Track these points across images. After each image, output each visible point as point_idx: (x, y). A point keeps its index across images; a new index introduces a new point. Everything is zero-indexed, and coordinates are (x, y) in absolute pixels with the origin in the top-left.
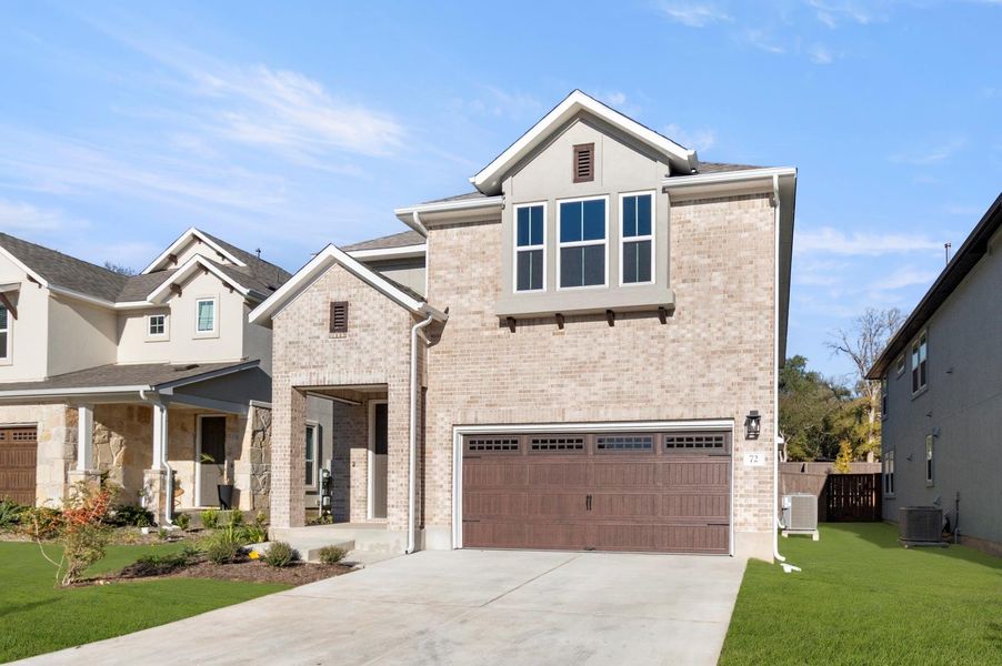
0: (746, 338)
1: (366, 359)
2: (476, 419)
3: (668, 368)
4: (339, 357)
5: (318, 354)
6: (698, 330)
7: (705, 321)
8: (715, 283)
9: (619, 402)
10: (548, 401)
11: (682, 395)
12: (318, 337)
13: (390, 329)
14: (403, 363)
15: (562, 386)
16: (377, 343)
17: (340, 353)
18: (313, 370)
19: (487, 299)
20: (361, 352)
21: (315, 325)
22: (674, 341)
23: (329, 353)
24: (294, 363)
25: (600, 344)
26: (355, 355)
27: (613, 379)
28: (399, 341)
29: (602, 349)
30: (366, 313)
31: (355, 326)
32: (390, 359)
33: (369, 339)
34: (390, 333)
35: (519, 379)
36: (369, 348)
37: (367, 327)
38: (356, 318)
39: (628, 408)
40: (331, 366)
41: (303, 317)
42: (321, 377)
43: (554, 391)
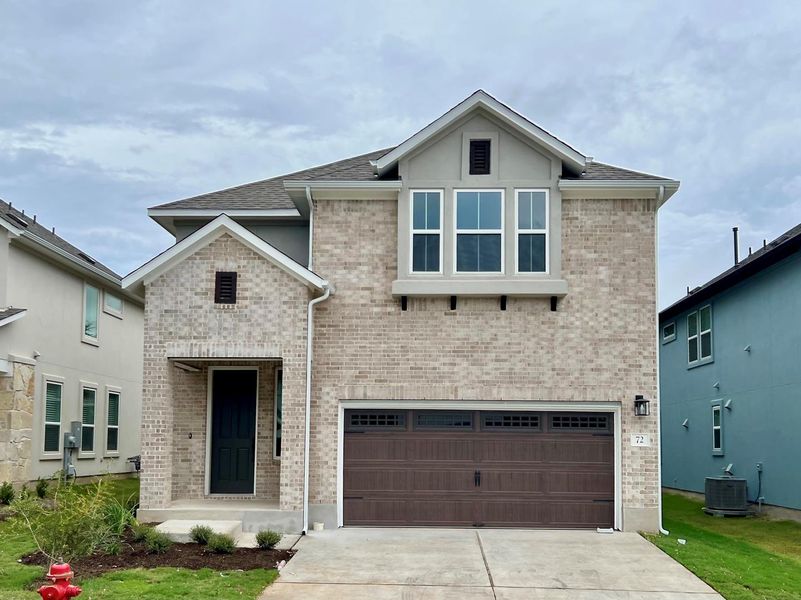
0: (630, 328)
1: (257, 333)
2: (365, 395)
3: (558, 352)
4: (225, 329)
5: (200, 324)
6: (586, 319)
7: (592, 310)
8: (602, 277)
9: (511, 382)
10: (441, 378)
11: (572, 378)
12: (201, 307)
13: (285, 303)
14: (299, 338)
15: (455, 364)
16: (270, 316)
17: (226, 325)
18: (194, 342)
19: (376, 276)
20: (252, 325)
21: (196, 294)
22: (563, 327)
23: (214, 323)
24: (171, 333)
25: (492, 326)
26: (244, 328)
27: (505, 360)
28: (295, 316)
29: (494, 331)
30: (257, 285)
31: (246, 298)
32: (284, 333)
33: (261, 312)
34: (285, 307)
35: (411, 355)
36: (260, 320)
37: (258, 300)
38: (246, 290)
39: (520, 389)
40: (215, 338)
41: (182, 285)
42: (204, 349)
43: (446, 369)
